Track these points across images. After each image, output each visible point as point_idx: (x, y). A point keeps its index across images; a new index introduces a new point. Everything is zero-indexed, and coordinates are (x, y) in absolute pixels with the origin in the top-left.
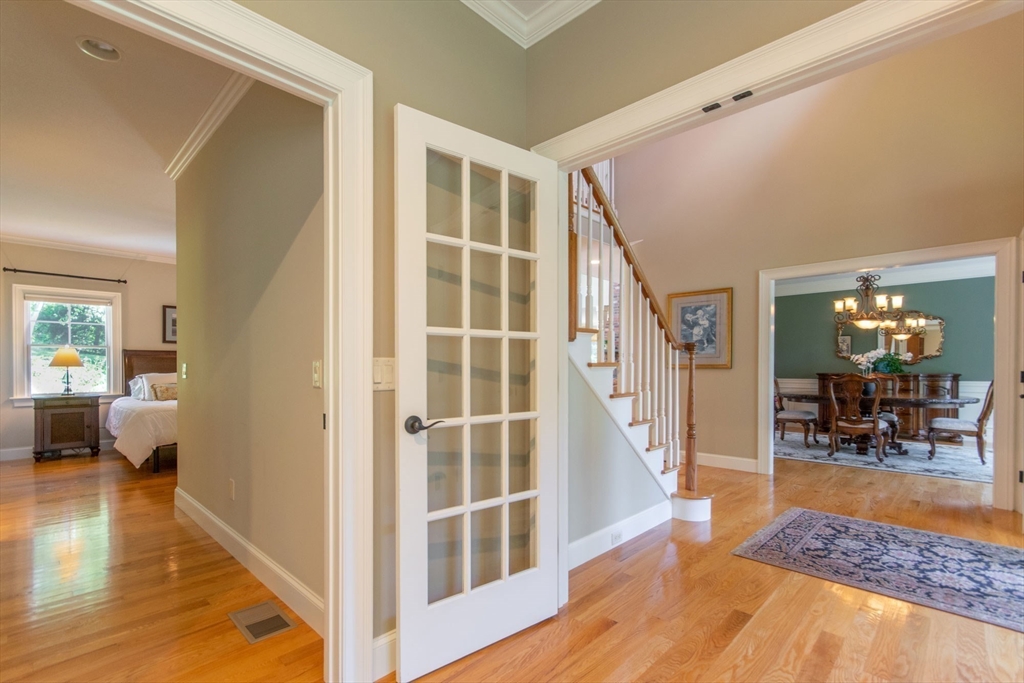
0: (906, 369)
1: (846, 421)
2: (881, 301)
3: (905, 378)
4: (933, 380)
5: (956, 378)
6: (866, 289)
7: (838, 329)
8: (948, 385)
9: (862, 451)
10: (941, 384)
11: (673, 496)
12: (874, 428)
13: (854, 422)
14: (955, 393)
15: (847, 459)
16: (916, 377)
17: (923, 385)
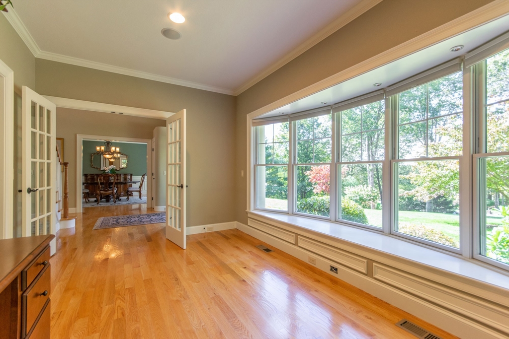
0: (117, 172)
1: (104, 191)
2: (113, 149)
3: (117, 175)
4: (125, 175)
5: (131, 175)
6: (108, 144)
7: (92, 156)
8: (129, 177)
9: (108, 201)
10: (127, 177)
11: (60, 220)
12: (113, 192)
13: (106, 191)
14: (131, 179)
15: (104, 204)
16: (120, 175)
17: (122, 177)
